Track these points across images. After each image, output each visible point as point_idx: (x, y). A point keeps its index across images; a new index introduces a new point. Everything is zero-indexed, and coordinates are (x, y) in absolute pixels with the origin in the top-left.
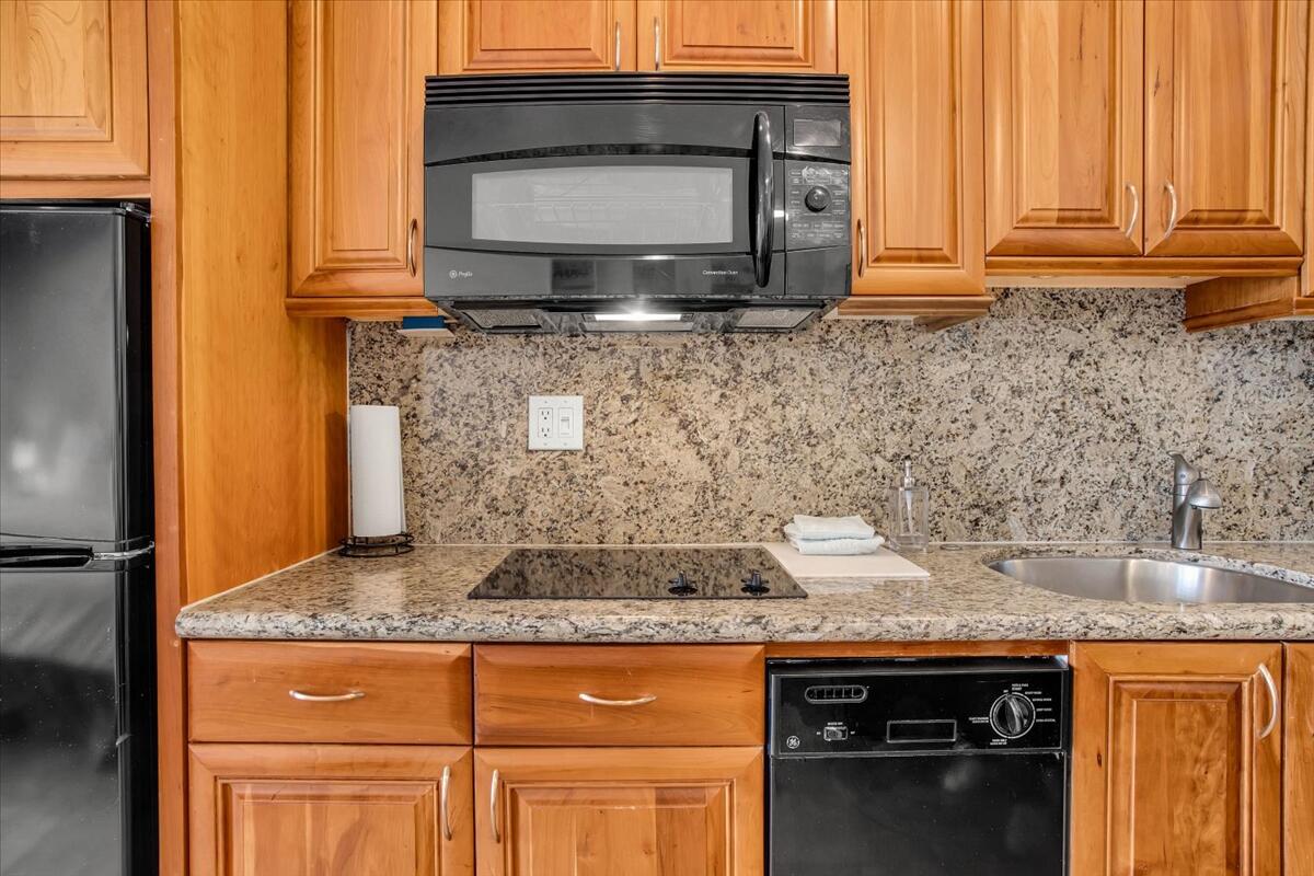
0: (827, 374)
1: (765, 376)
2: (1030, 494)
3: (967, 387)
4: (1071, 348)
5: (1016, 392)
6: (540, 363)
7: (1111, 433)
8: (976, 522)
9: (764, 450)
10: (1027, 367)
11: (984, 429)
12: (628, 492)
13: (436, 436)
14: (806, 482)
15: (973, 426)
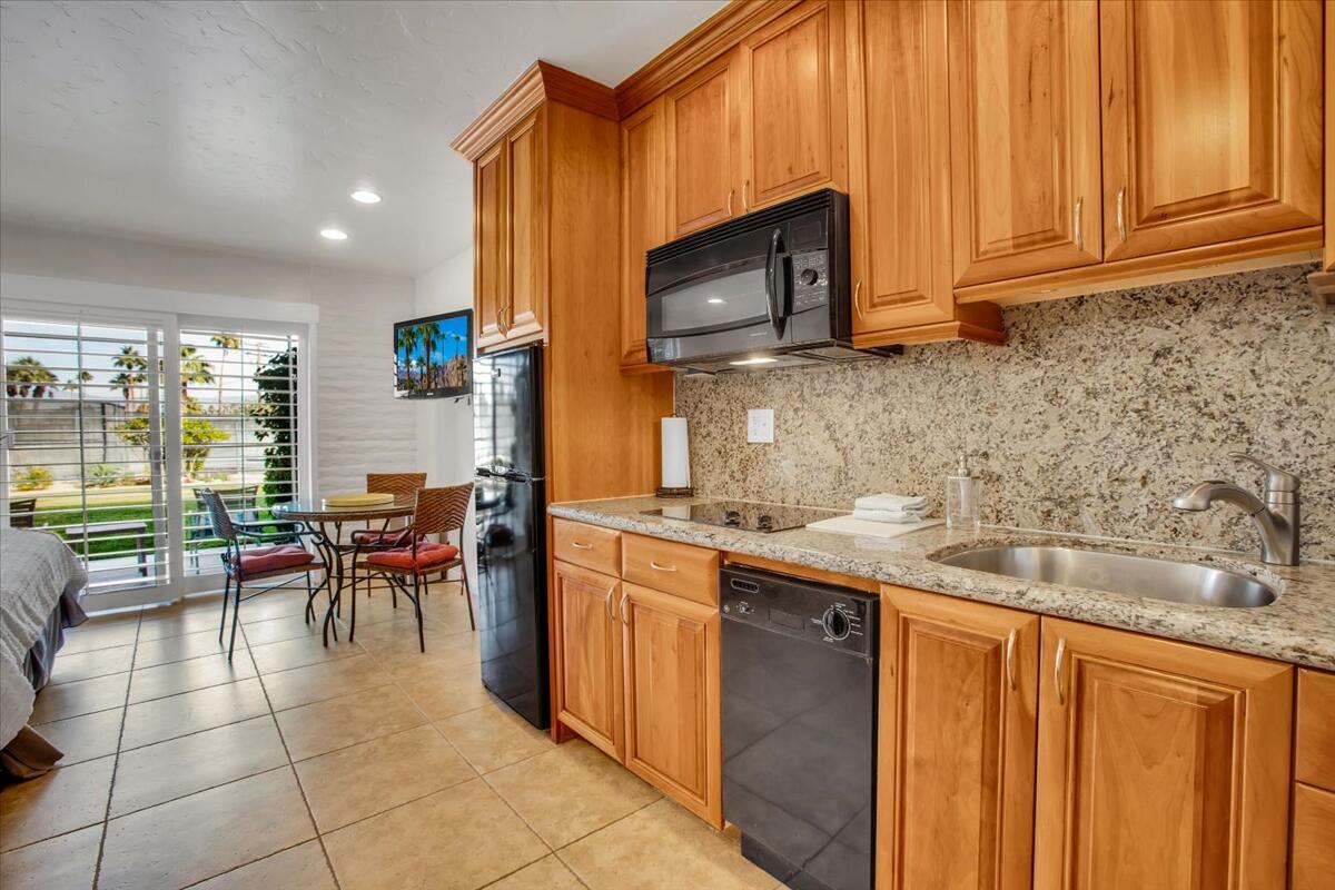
1: (878, 390)
2: (1106, 492)
3: (1040, 392)
4: (1156, 347)
5: (1091, 393)
6: (754, 390)
7: (1208, 432)
8: (1049, 513)
10: (1104, 369)
11: (1056, 429)
12: (797, 471)
15: (1046, 427)
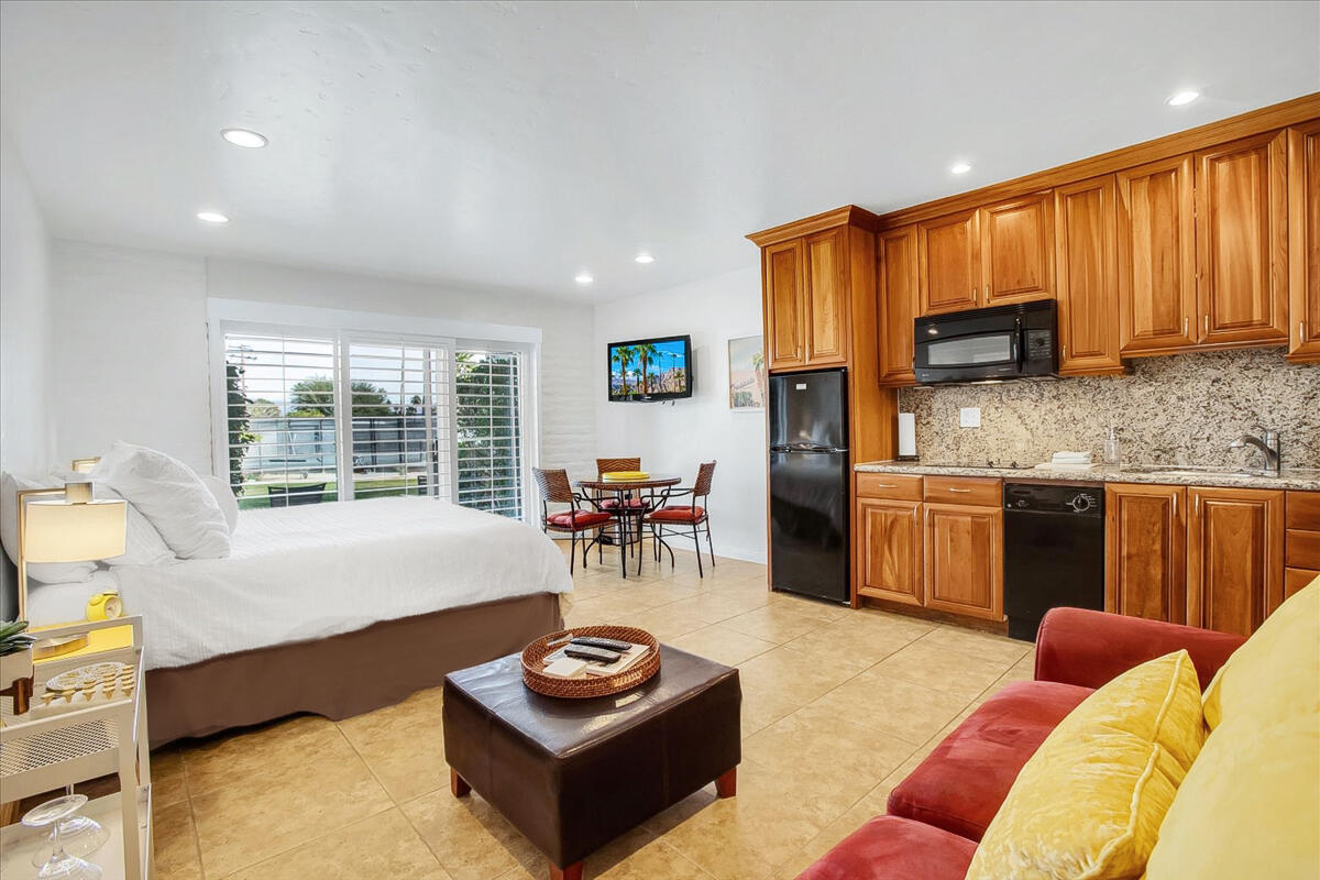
0: (1081, 395)
1: (1054, 397)
2: (1189, 445)
3: (1153, 398)
4: (1213, 378)
5: (1181, 399)
6: (964, 397)
7: (1239, 415)
8: (1158, 457)
9: (1054, 426)
10: (1187, 388)
11: (1162, 416)
12: (998, 443)
13: (928, 423)
14: (1073, 439)
15: (1156, 415)
